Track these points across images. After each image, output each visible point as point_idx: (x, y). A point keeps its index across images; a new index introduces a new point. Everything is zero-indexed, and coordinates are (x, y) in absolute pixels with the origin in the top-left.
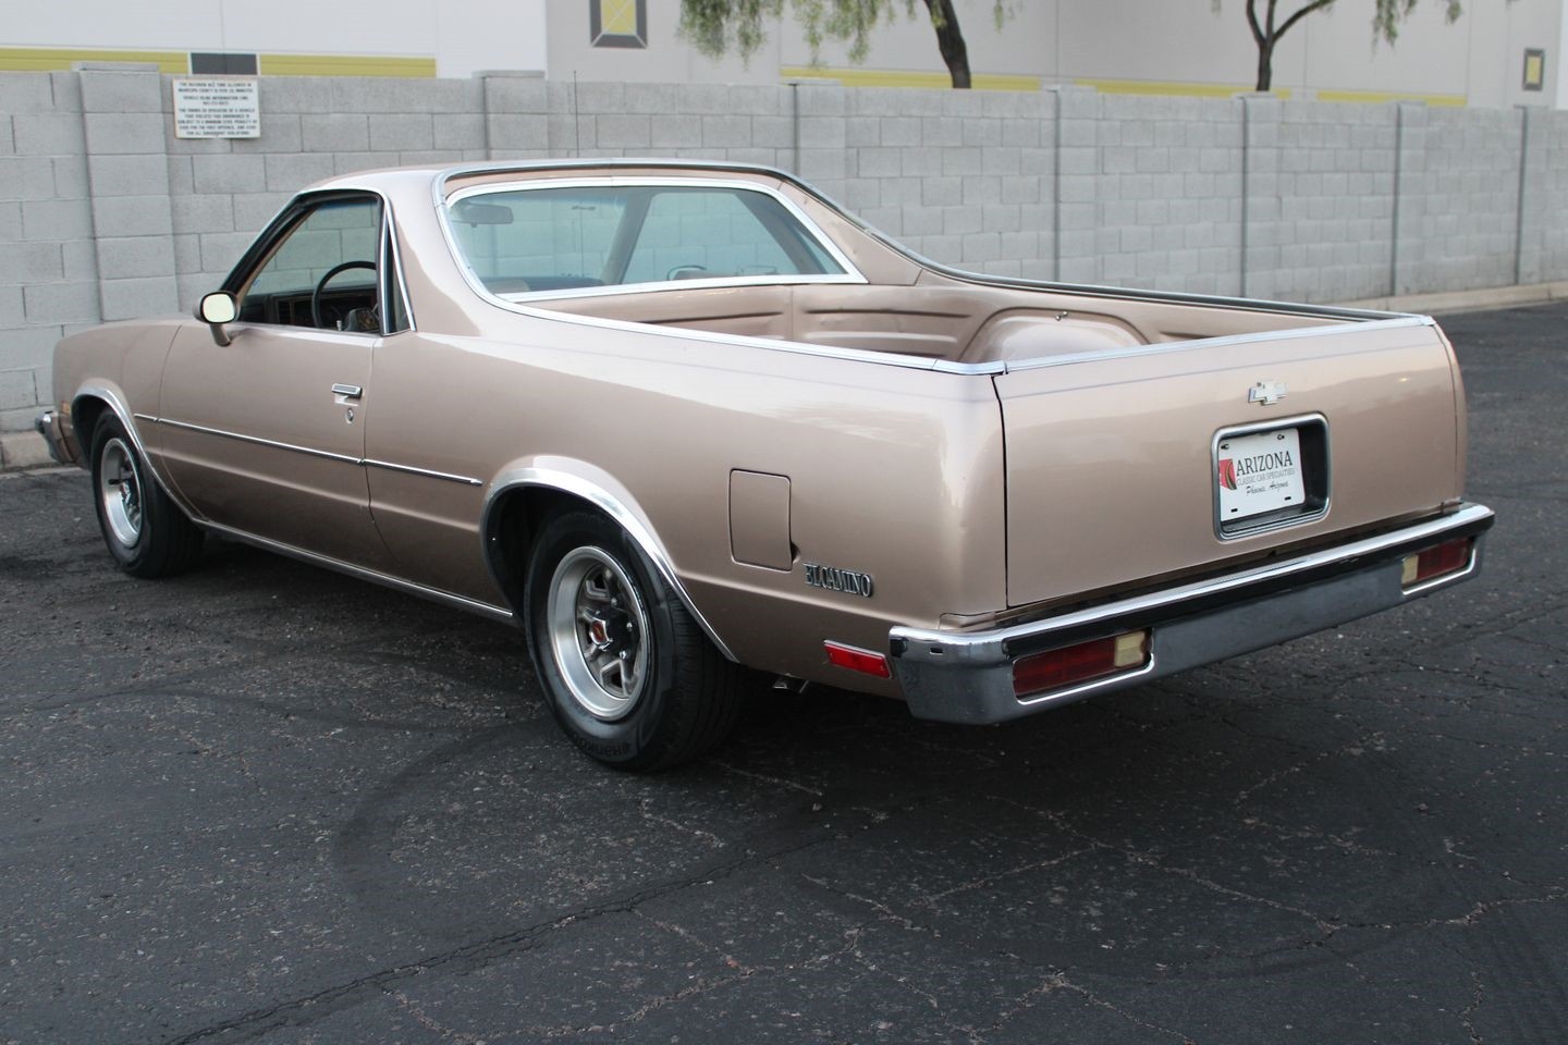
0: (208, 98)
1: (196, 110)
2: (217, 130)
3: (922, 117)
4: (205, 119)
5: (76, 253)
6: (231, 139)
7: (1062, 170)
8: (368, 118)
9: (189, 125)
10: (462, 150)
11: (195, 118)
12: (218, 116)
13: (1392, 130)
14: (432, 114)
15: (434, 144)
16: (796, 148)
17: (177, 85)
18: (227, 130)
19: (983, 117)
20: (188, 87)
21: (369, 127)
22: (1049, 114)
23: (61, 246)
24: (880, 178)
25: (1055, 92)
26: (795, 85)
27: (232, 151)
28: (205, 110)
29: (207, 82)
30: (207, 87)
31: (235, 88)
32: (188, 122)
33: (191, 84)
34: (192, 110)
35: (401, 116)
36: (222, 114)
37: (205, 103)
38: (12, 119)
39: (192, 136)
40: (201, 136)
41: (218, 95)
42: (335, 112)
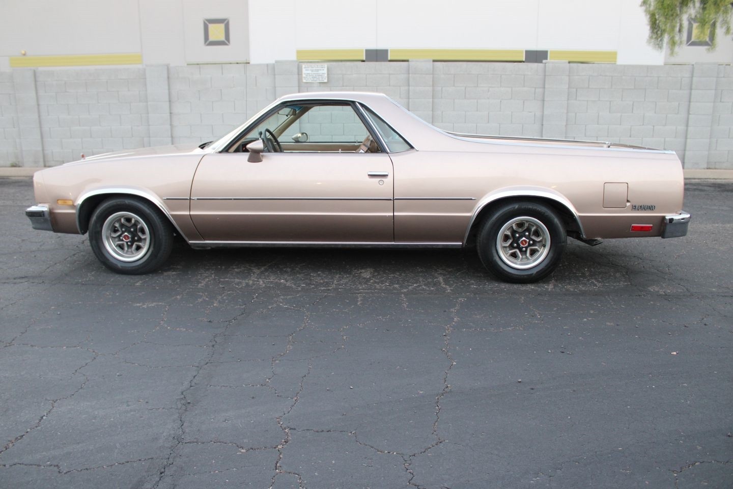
0: (313, 70)
2: (316, 80)
3: (612, 76)
4: (311, 77)
6: (320, 83)
7: (692, 100)
9: (306, 78)
10: (400, 86)
11: (308, 76)
12: (316, 75)
14: (390, 74)
16: (544, 88)
17: (304, 66)
19: (647, 76)
21: (366, 78)
24: (588, 101)
25: (693, 65)
27: (320, 86)
28: (312, 74)
30: (313, 67)
33: (307, 66)
35: (379, 75)
38: (256, 77)
39: (308, 82)
40: (310, 81)
41: (316, 69)
42: (355, 74)
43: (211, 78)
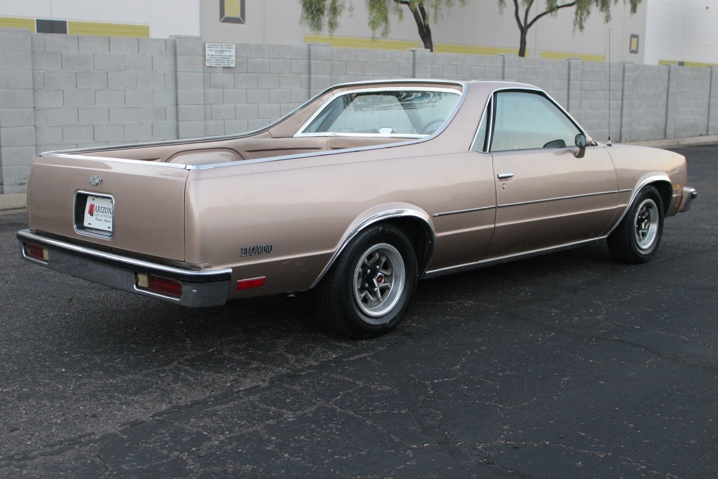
0: (217, 51)
1: (213, 55)
2: (219, 63)
3: (457, 65)
4: (215, 59)
5: (171, 110)
8: (270, 60)
10: (300, 74)
11: (212, 59)
12: (220, 58)
13: (621, 74)
14: (291, 59)
17: (207, 45)
18: (223, 64)
19: (477, 66)
20: (211, 46)
21: (270, 64)
22: (500, 65)
23: (165, 108)
25: (503, 56)
26: (414, 51)
27: (224, 72)
28: (216, 55)
31: (227, 47)
32: (210, 60)
34: (211, 55)
35: (281, 60)
36: (221, 57)
37: (216, 53)
38: (152, 57)
39: (211, 65)
40: (214, 66)
41: (220, 49)
42: (259, 58)
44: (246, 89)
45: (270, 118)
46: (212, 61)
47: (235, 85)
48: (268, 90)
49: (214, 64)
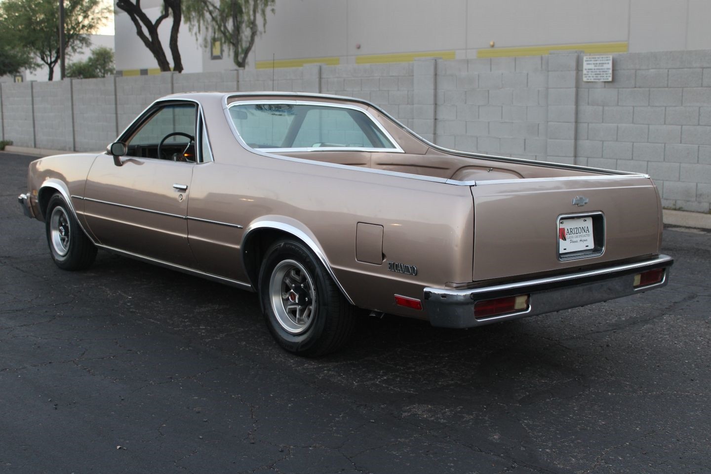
0: (597, 64)
1: (592, 69)
2: (599, 78)
4: (594, 73)
6: (605, 82)
8: (668, 71)
9: (587, 76)
11: (590, 73)
12: (600, 72)
14: (703, 68)
15: (702, 84)
17: (585, 59)
18: (602, 78)
20: (588, 59)
21: (668, 75)
23: (539, 124)
27: (605, 87)
28: (595, 69)
29: (597, 57)
30: (597, 59)
32: (587, 74)
33: (590, 58)
34: (589, 69)
35: (685, 69)
37: (595, 66)
38: (528, 74)
39: (589, 80)
40: (592, 80)
41: (601, 62)
42: (652, 69)
43: (479, 76)
44: (633, 107)
45: (665, 144)
46: (590, 75)
47: (618, 102)
48: (664, 108)
49: (592, 78)
